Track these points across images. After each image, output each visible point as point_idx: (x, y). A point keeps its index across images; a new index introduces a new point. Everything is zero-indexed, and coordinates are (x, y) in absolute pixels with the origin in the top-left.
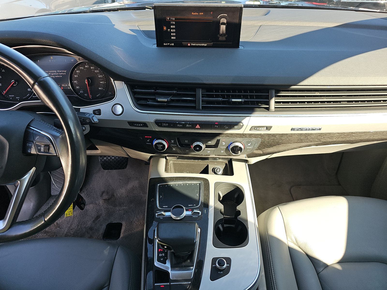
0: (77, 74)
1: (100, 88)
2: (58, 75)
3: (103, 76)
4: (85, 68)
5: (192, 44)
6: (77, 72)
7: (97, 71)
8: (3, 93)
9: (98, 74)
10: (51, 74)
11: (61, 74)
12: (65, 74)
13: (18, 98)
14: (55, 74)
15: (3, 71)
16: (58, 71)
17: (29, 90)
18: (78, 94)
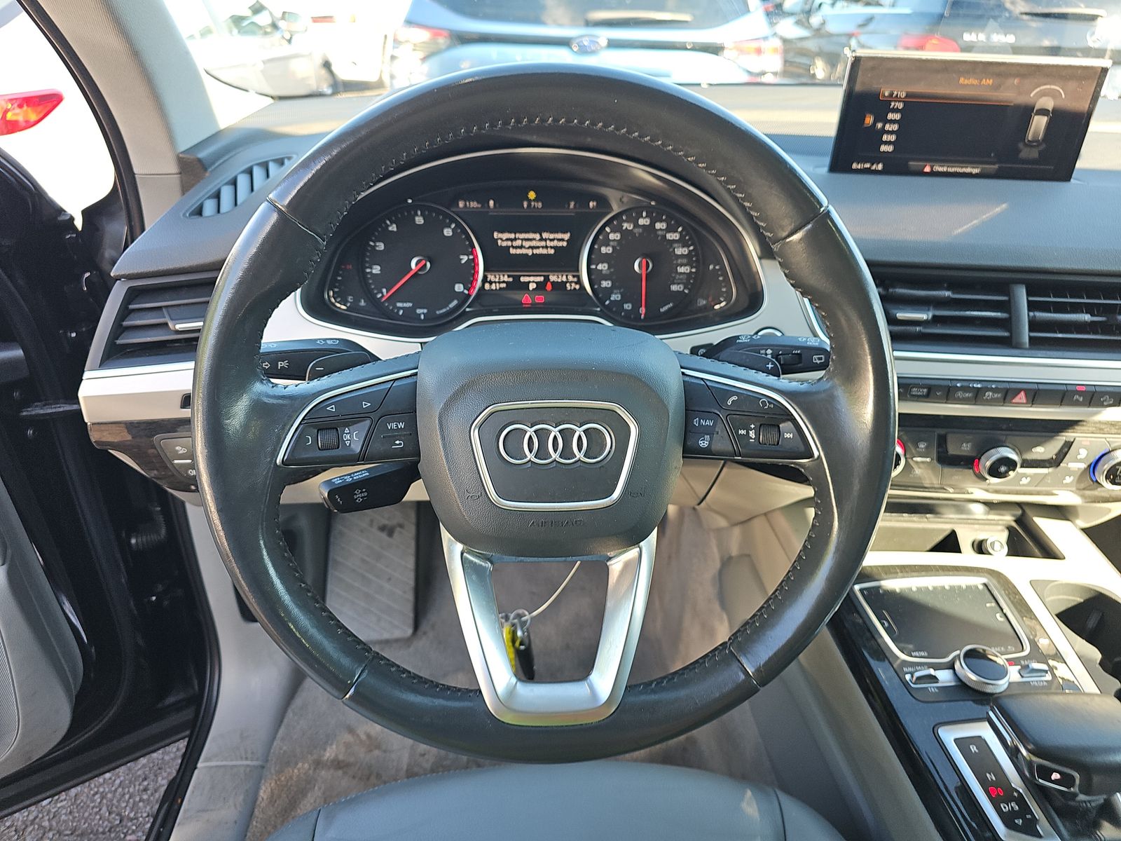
0: (612, 243)
1: (673, 288)
2: (543, 247)
3: (689, 249)
4: (636, 225)
5: (938, 168)
6: (612, 236)
7: (675, 236)
8: (379, 296)
9: (675, 245)
10: (522, 243)
11: (552, 244)
12: (565, 244)
13: (422, 311)
14: (533, 243)
15: (393, 228)
16: (545, 235)
17: (459, 288)
18: (603, 304)
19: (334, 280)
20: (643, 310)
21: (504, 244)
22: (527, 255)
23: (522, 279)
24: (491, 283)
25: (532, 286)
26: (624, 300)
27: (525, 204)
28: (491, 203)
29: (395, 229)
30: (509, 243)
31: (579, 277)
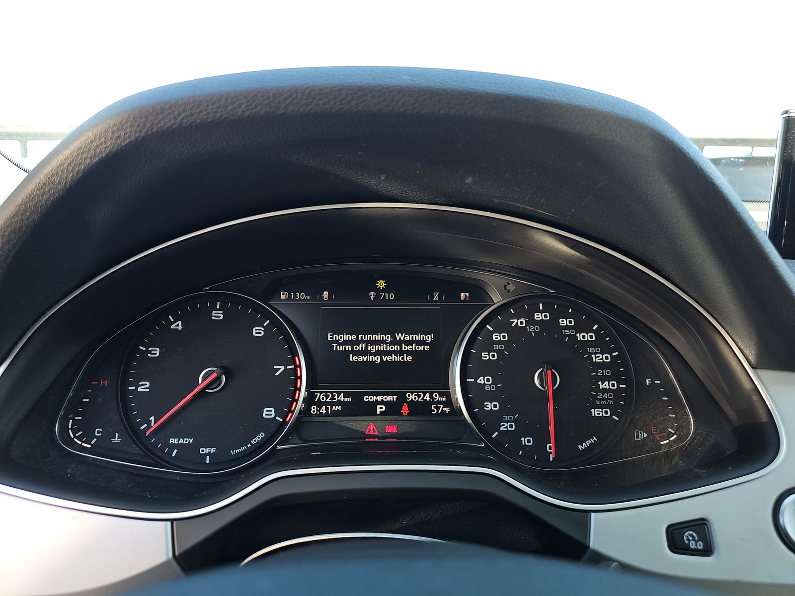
0: (496, 347)
1: (595, 412)
2: (396, 353)
3: (611, 356)
4: (531, 322)
6: (496, 337)
7: (588, 336)
8: (144, 427)
9: (592, 350)
10: (366, 347)
11: (409, 348)
12: (427, 348)
13: (208, 450)
14: (383, 347)
15: (178, 326)
16: (399, 336)
17: (269, 413)
18: (488, 436)
19: (77, 401)
20: (550, 447)
21: (342, 348)
22: (373, 362)
23: (366, 399)
24: (319, 404)
25: (380, 409)
26: (522, 431)
27: (372, 294)
28: (326, 294)
29: (180, 328)
30: (349, 348)
31: (448, 395)
